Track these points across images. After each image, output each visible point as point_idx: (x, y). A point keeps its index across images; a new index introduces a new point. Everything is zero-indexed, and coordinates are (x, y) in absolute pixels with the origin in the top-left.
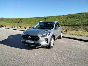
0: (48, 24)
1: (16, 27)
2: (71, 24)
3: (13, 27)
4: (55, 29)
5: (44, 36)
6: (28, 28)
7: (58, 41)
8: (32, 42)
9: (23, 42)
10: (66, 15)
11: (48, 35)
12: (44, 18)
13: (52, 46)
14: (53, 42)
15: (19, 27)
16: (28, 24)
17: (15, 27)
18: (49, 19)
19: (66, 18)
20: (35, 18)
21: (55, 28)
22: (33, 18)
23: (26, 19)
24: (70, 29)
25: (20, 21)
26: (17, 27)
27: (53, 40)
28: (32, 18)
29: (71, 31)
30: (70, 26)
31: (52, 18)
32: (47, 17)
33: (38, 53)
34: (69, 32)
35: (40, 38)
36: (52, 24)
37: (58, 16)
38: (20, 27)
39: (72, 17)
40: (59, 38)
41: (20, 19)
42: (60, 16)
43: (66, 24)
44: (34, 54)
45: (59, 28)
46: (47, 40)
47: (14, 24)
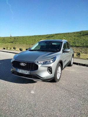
0: (53, 44)
1: (9, 49)
2: (84, 45)
3: (4, 49)
4: (64, 52)
5: (45, 63)
6: (24, 50)
7: (67, 70)
8: (26, 72)
9: (13, 72)
10: (77, 33)
11: (51, 62)
12: (47, 36)
13: (58, 78)
14: (60, 73)
15: (12, 49)
16: (25, 45)
17: (7, 48)
18: (53, 37)
19: (78, 37)
20: (35, 36)
21: (63, 50)
22: (33, 36)
23: (23, 37)
24: (83, 52)
25: (14, 41)
26: (11, 49)
27: (60, 68)
28: (30, 37)
29: (85, 55)
30: (83, 47)
31: (59, 36)
32: (51, 35)
33: (35, 91)
34: (83, 56)
35: (39, 66)
36: (59, 44)
37: (66, 34)
38: (14, 48)
39: (86, 35)
40: (69, 65)
41: (15, 38)
42: (69, 33)
43: (77, 45)
44: (30, 92)
45: (69, 50)
46: (50, 70)
47: (6, 44)
